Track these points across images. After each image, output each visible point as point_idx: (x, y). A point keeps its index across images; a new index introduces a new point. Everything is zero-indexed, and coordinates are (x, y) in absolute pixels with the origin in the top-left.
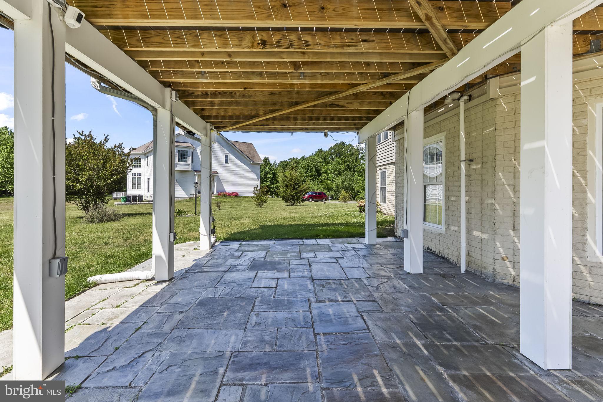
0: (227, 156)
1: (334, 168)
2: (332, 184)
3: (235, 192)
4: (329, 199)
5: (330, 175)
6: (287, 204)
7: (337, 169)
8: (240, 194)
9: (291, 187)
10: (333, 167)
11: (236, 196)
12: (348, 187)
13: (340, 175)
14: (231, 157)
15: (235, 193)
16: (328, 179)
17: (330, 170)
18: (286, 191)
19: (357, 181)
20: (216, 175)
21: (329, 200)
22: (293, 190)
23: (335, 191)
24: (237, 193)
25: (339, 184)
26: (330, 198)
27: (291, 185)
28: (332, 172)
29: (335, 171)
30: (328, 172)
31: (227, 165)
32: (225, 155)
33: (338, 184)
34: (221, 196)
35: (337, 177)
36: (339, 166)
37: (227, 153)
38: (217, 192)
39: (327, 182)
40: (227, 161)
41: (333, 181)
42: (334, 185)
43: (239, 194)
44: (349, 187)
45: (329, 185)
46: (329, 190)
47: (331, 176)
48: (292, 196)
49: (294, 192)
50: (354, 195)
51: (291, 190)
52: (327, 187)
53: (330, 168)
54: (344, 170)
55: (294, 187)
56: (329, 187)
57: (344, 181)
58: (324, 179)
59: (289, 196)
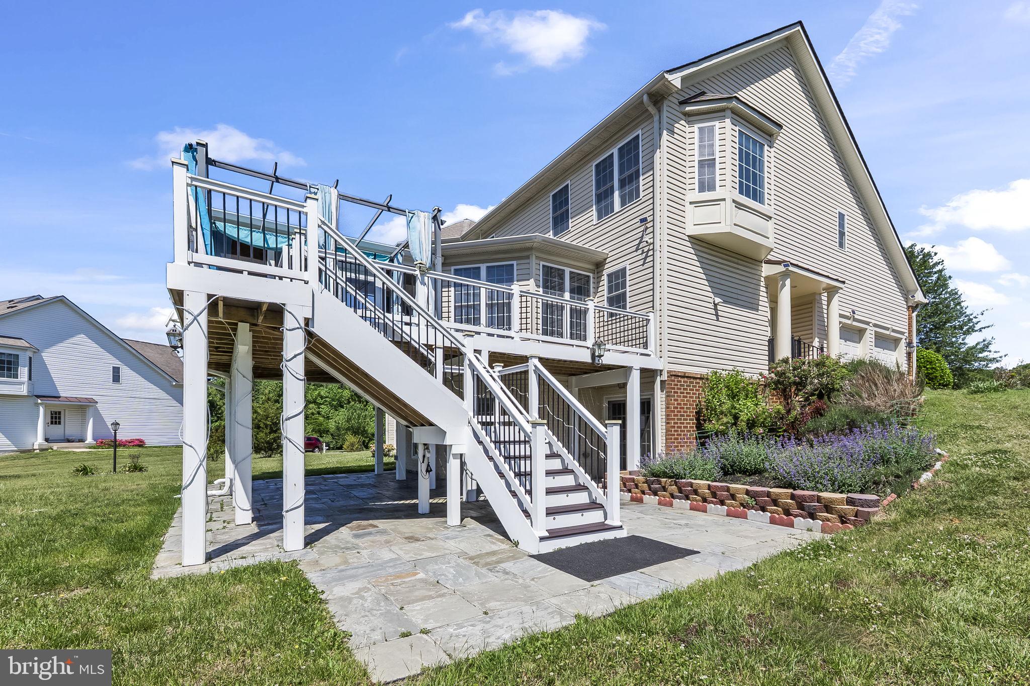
0: (116, 371)
1: (331, 395)
2: (327, 423)
3: (138, 438)
4: (324, 448)
5: (322, 406)
6: (258, 456)
7: (336, 396)
8: (150, 441)
9: (267, 429)
10: (329, 393)
11: (140, 446)
12: (356, 429)
13: (342, 407)
14: (125, 371)
15: (138, 440)
16: (319, 413)
17: (322, 398)
18: (258, 436)
19: (371, 419)
20: (92, 406)
21: (324, 450)
22: (270, 433)
23: (332, 435)
24: (141, 441)
25: (341, 423)
26: (326, 446)
27: (266, 426)
28: (326, 401)
29: (333, 400)
30: (319, 400)
31: (116, 386)
32: (113, 367)
33: (339, 423)
34: (107, 446)
35: (337, 410)
36: (340, 391)
37: (117, 363)
38: (94, 439)
39: (318, 419)
40: (116, 378)
41: (328, 418)
42: (332, 425)
43: (146, 441)
44: (359, 428)
45: (321, 424)
46: (321, 434)
47: (324, 409)
48: (268, 442)
49: (272, 436)
50: (367, 442)
51: (266, 434)
52: (317, 428)
53: (322, 393)
54: (349, 398)
55: (271, 428)
56: (322, 428)
57: (350, 419)
58: (313, 414)
59: (263, 443)
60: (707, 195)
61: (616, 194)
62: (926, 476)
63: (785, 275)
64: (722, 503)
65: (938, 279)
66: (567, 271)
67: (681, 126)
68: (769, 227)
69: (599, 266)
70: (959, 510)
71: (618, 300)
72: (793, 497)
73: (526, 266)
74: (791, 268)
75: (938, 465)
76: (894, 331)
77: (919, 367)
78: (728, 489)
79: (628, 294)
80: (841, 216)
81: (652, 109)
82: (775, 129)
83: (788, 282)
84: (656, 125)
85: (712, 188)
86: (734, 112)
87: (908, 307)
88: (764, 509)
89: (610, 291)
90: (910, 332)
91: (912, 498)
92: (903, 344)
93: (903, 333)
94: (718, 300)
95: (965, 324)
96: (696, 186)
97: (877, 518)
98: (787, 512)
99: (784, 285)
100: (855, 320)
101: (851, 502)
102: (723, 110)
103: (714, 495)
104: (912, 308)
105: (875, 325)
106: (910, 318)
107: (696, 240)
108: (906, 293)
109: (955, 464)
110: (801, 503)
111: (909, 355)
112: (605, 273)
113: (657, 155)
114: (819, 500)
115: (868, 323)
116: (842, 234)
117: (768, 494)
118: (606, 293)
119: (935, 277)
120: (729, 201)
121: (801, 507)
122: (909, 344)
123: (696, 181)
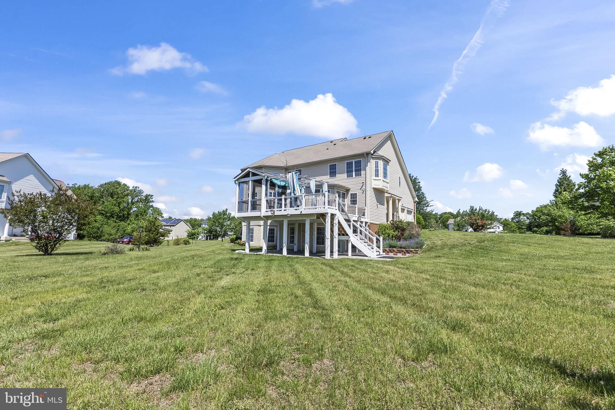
60: (377, 178)
61: (354, 173)
62: (424, 246)
63: (391, 197)
64: (392, 252)
65: (419, 187)
66: (341, 192)
67: (372, 160)
68: (388, 185)
69: (348, 190)
70: (429, 251)
71: (354, 202)
72: (406, 250)
73: (333, 191)
74: (392, 196)
75: (425, 245)
76: (411, 209)
77: (417, 220)
78: (393, 250)
79: (357, 201)
80: (400, 177)
81: (366, 157)
82: (389, 161)
83: (391, 199)
84: (367, 160)
85: (378, 176)
86: (383, 159)
87: (414, 202)
88: (400, 253)
89: (351, 198)
90: (414, 209)
91: (422, 250)
92: (413, 213)
93: (413, 210)
94: (378, 204)
95: (426, 203)
96: (374, 175)
97: (419, 253)
98: (405, 253)
99: (390, 200)
100: (403, 207)
101: (415, 250)
102: (380, 158)
103: (390, 251)
104: (415, 202)
105: (407, 208)
106: (414, 205)
107: (374, 189)
108: (413, 198)
109: (428, 245)
110: (407, 251)
111: (414, 216)
112: (350, 193)
113: (367, 168)
114: (410, 250)
115: (405, 207)
116: (400, 182)
117: (401, 250)
118: (350, 198)
119: (417, 187)
120: (382, 180)
121: (407, 252)
122: (414, 213)
123: (374, 174)
